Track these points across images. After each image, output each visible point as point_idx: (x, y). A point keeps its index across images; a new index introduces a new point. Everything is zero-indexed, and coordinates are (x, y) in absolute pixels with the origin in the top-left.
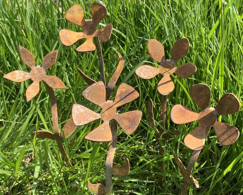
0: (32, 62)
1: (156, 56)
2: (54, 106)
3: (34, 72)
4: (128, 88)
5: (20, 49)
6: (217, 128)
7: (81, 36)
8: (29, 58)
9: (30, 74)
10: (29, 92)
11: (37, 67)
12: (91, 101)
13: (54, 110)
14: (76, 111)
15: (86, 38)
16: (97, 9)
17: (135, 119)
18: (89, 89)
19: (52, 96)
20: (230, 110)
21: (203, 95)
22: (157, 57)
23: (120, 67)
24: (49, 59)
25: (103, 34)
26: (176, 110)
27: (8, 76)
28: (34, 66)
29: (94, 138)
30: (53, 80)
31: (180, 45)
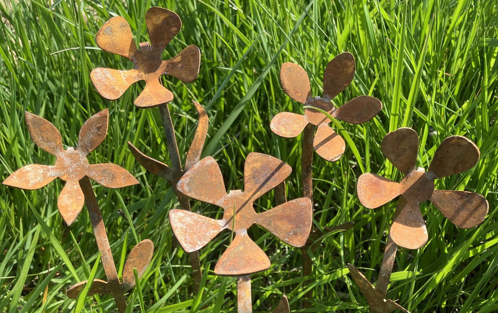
0: (56, 142)
1: (298, 93)
2: (99, 225)
3: (64, 162)
4: (264, 160)
5: (28, 118)
6: (440, 202)
7: (133, 76)
8: (49, 135)
9: (56, 168)
10: (64, 204)
11: (67, 151)
12: (197, 198)
13: (99, 235)
14: (180, 224)
15: (144, 79)
16: (159, 19)
17: (302, 216)
18: (189, 176)
19: (92, 207)
20: (460, 166)
21: (406, 148)
22: (300, 94)
23: (203, 127)
24: (92, 131)
25: (181, 67)
26: (365, 183)
27: (13, 180)
28: (61, 151)
29: (235, 270)
30: (108, 172)
31: (339, 65)
